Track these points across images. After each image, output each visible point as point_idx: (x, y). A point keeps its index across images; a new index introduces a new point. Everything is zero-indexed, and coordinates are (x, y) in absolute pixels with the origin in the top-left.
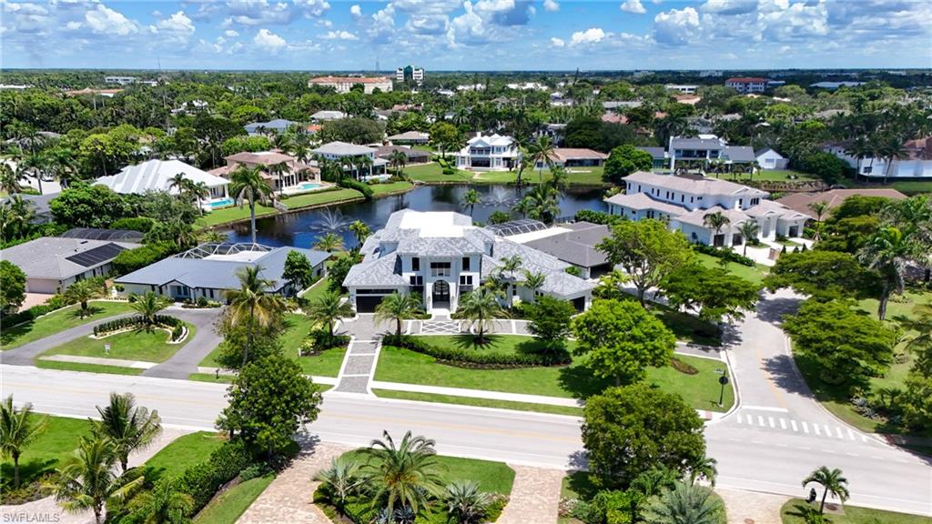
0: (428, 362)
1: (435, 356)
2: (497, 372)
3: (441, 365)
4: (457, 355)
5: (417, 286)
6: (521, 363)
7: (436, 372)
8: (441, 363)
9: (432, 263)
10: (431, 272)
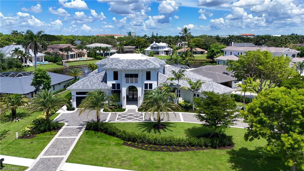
0: (117, 144)
1: (123, 139)
2: (174, 153)
3: (127, 147)
4: (140, 138)
5: (116, 90)
6: (193, 146)
7: (122, 154)
8: (127, 145)
9: (126, 74)
10: (125, 80)
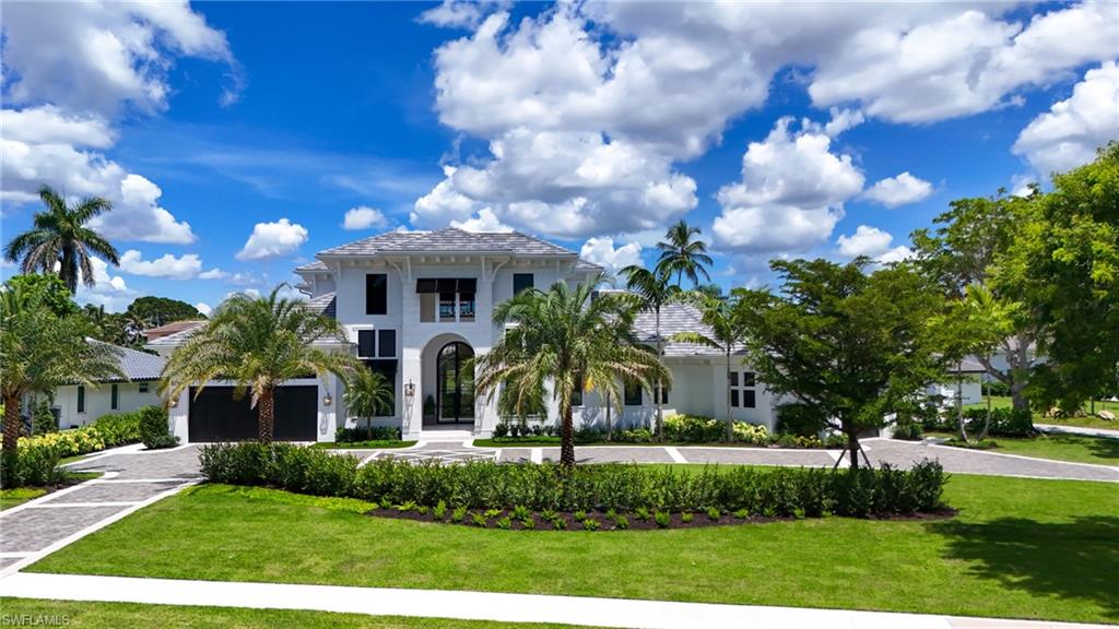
0: (341, 515)
5: (378, 362)
7: (354, 541)
8: (393, 514)
9: (420, 281)
10: (419, 309)
